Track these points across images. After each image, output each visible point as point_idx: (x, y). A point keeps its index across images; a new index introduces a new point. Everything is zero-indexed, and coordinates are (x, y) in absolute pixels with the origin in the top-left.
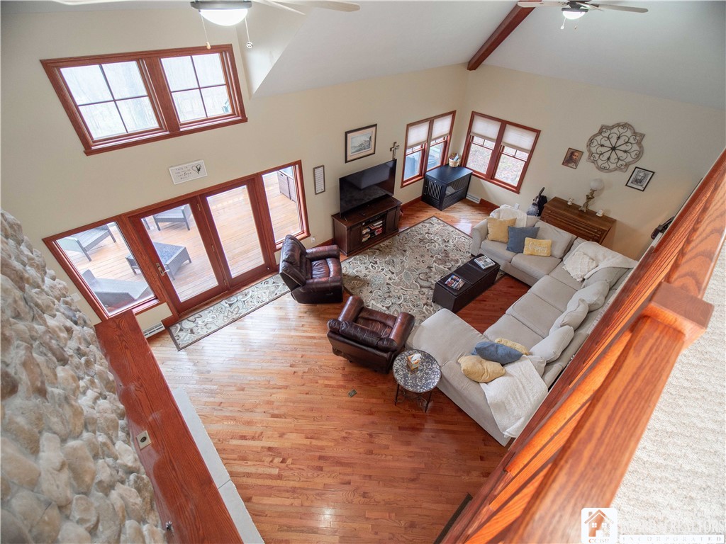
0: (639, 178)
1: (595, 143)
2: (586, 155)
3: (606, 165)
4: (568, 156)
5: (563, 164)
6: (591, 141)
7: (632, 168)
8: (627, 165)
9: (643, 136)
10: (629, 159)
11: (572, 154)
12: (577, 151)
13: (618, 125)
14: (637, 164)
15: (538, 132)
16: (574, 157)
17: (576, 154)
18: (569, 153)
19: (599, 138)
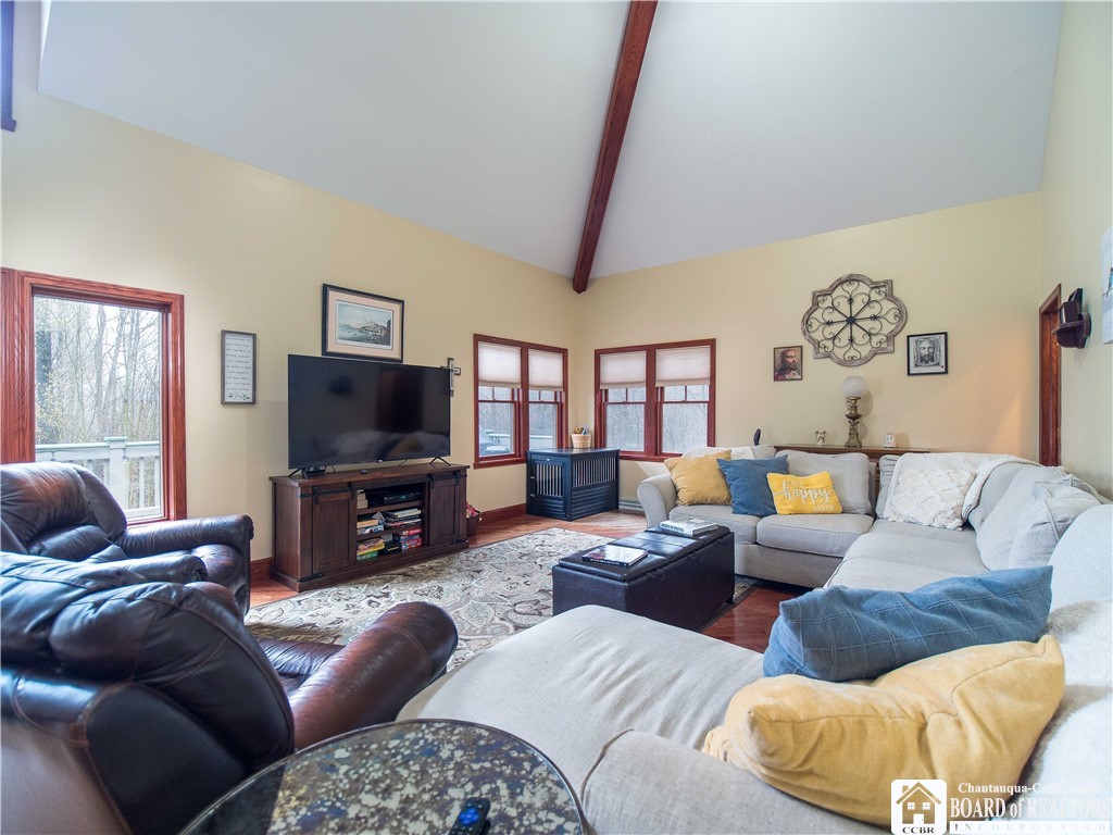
0: (925, 352)
1: (815, 324)
2: (809, 350)
3: (852, 353)
4: (778, 362)
5: (776, 379)
6: (806, 322)
7: (900, 340)
8: (891, 338)
9: (888, 284)
10: (888, 328)
11: (784, 355)
12: (789, 348)
13: (841, 282)
14: (907, 331)
15: (711, 343)
16: (791, 360)
17: (790, 354)
18: (778, 356)
19: (817, 314)
